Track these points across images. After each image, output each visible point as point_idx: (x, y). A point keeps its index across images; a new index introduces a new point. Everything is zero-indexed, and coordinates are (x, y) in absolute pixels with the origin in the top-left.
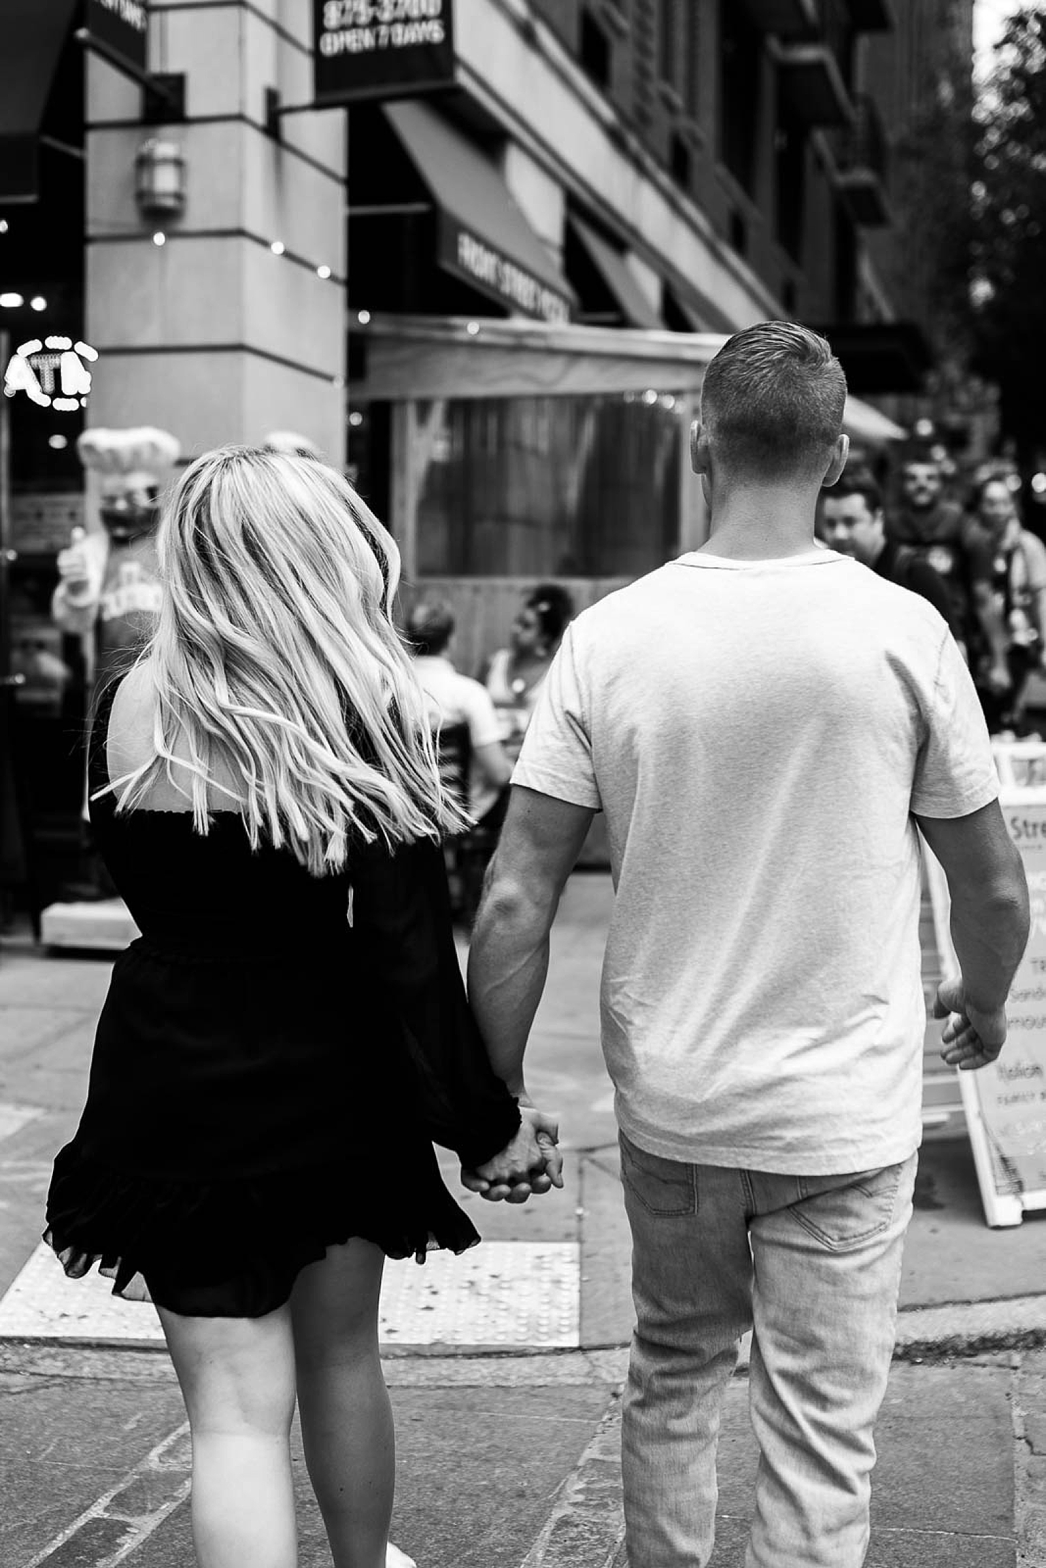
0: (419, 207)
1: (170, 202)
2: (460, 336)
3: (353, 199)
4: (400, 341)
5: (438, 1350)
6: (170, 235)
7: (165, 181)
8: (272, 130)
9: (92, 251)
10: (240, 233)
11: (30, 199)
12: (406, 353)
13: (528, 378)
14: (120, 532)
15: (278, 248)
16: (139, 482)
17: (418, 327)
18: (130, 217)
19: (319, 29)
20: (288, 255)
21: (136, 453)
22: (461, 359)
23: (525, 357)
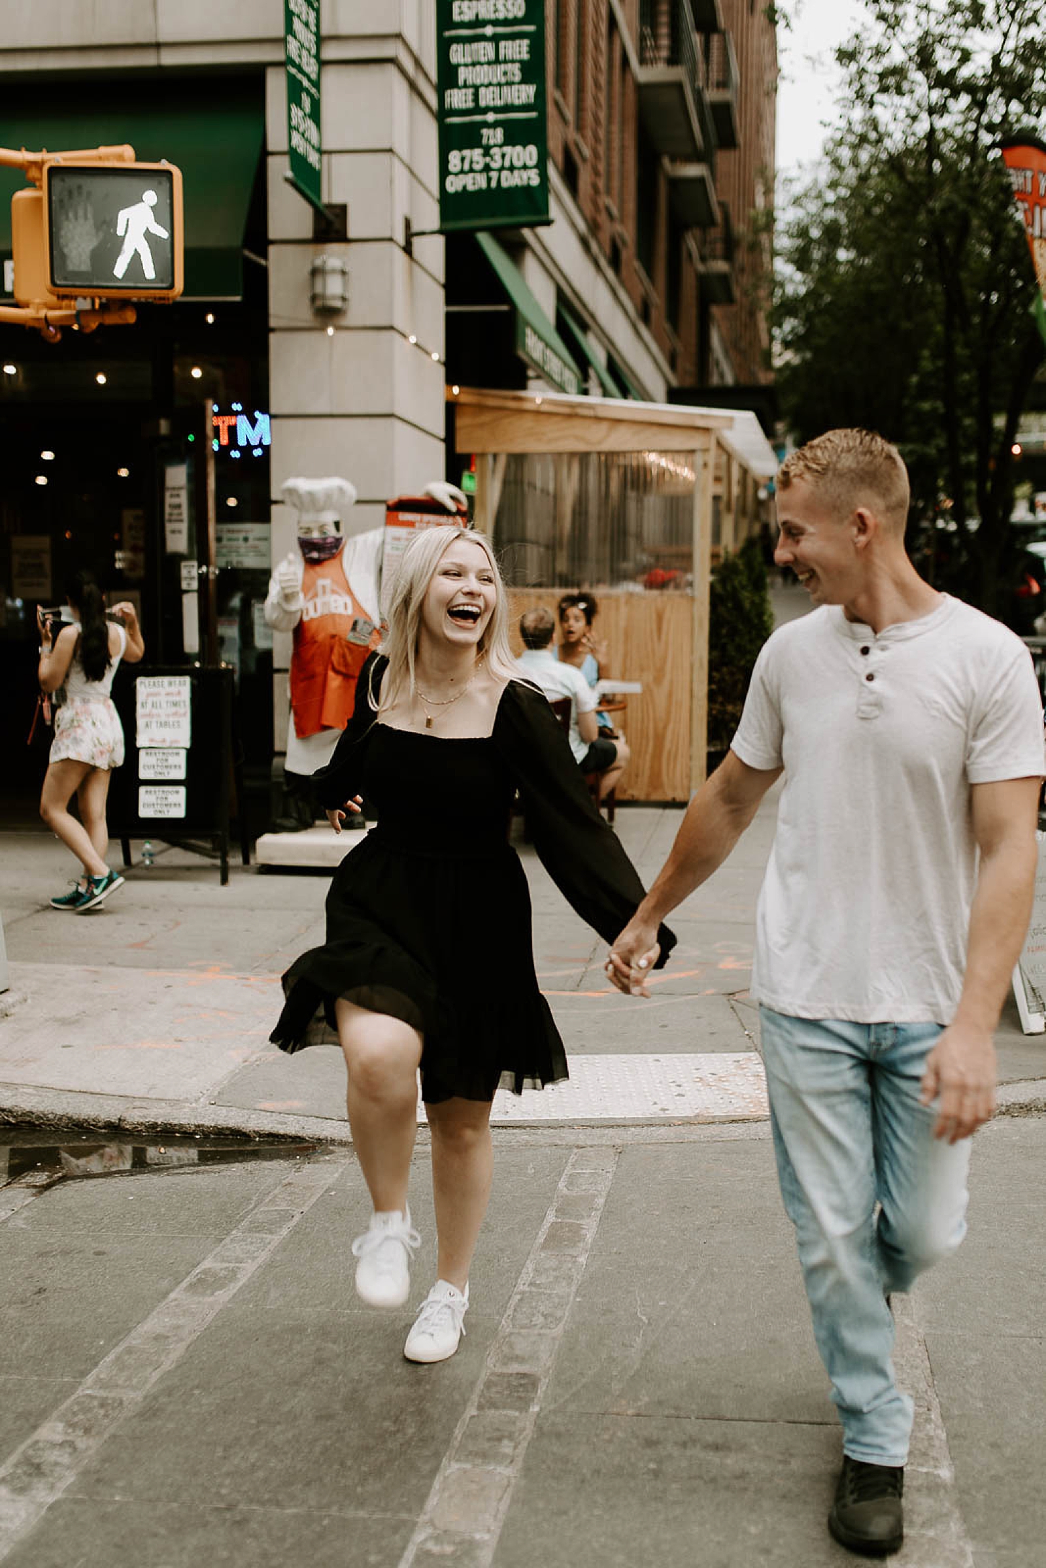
0: (505, 308)
1: (338, 304)
2: (527, 406)
3: (449, 301)
4: (481, 408)
5: (700, 1120)
6: (338, 328)
7: (333, 287)
8: (408, 249)
9: (273, 338)
10: (392, 328)
11: (238, 299)
12: (486, 417)
13: (578, 438)
14: (315, 555)
15: (413, 339)
16: (329, 518)
17: (495, 398)
18: (305, 314)
19: (444, 172)
20: (416, 345)
21: (328, 495)
22: (527, 422)
23: (577, 422)
